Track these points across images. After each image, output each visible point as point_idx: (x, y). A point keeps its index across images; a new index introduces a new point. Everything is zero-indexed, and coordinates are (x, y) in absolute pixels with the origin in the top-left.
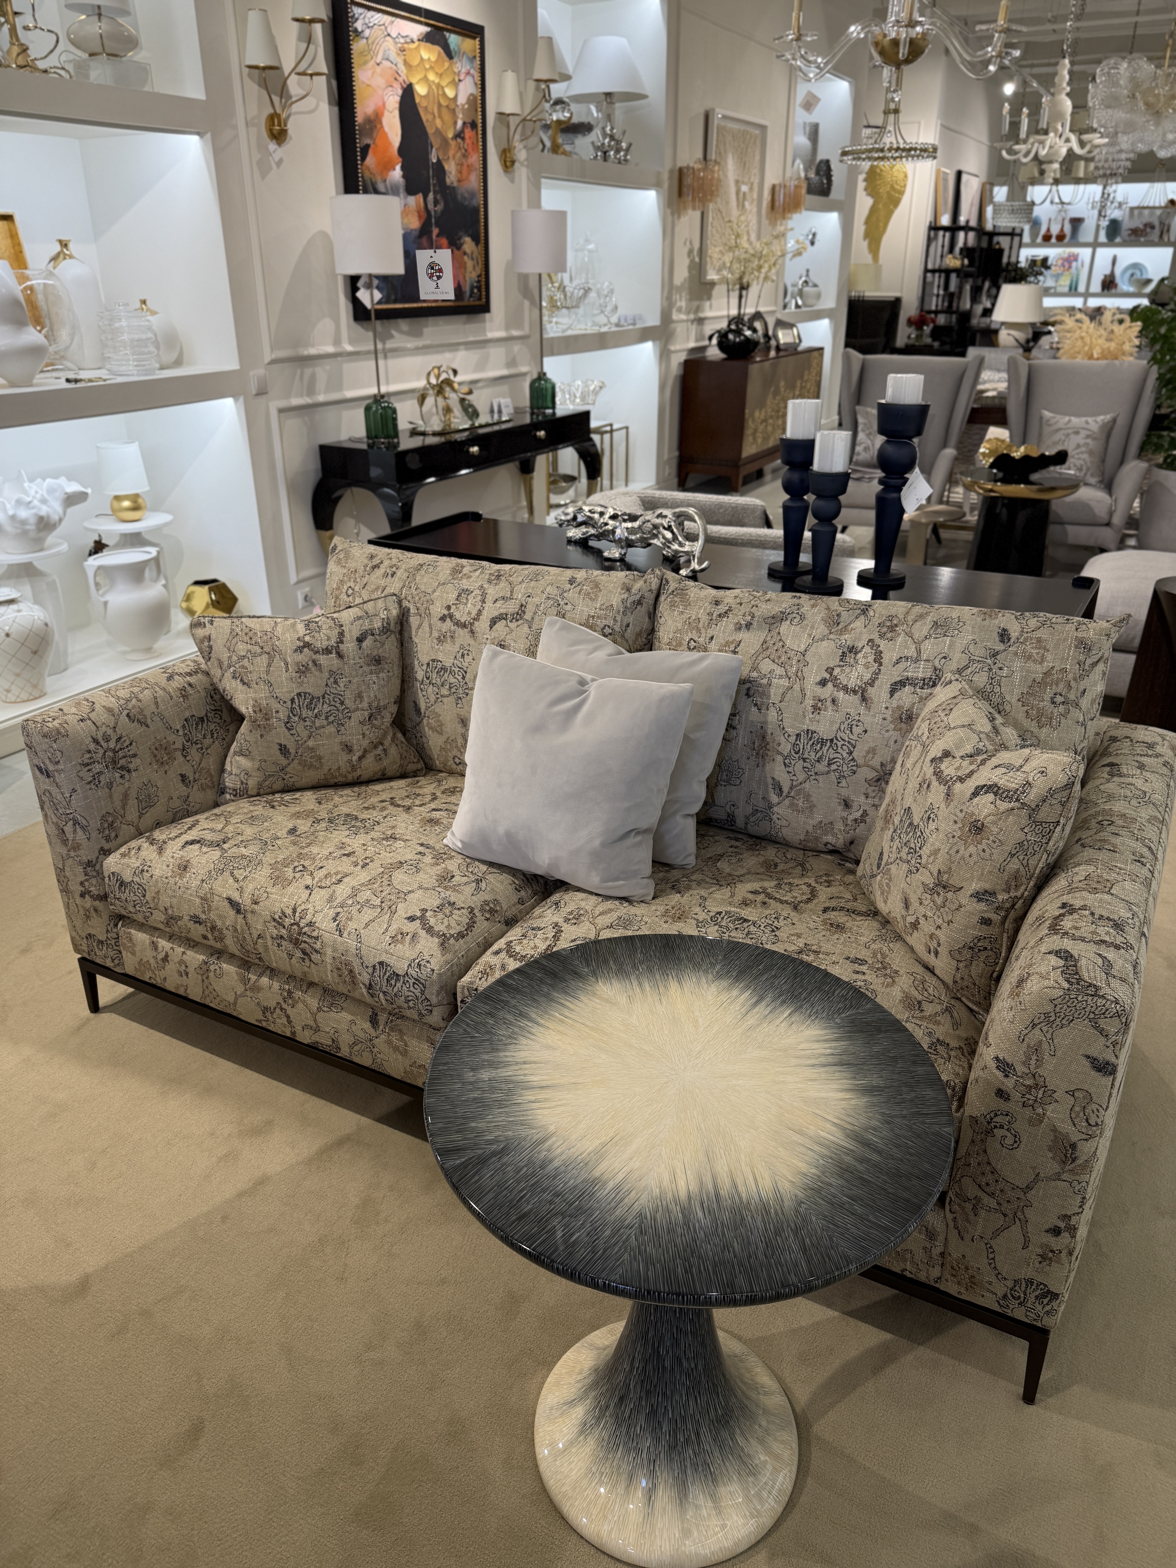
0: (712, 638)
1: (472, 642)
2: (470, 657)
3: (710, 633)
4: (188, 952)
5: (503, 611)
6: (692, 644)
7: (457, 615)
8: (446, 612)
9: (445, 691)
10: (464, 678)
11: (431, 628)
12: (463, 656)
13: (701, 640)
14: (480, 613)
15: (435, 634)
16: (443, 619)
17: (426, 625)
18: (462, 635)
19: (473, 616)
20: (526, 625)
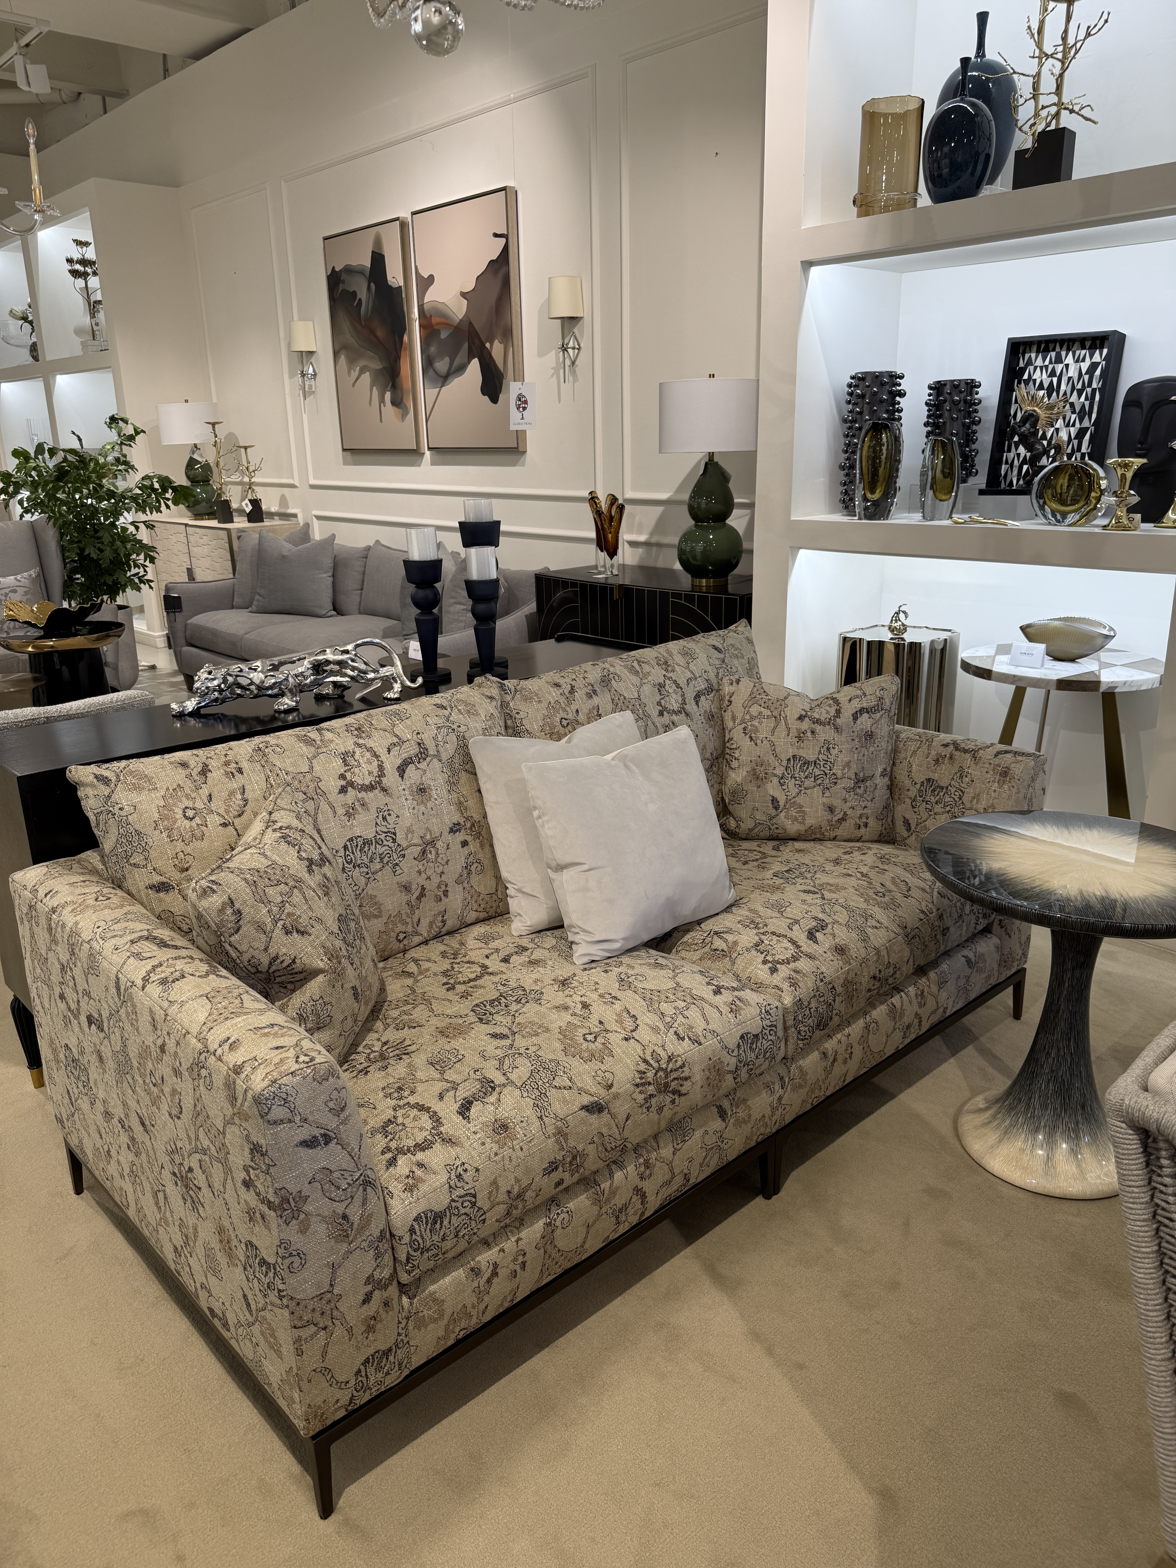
0: (577, 711)
1: (387, 800)
2: (393, 816)
3: (574, 707)
4: (523, 1234)
5: (405, 756)
6: (565, 722)
7: (358, 780)
8: (343, 783)
9: (377, 866)
10: (394, 841)
11: (332, 807)
12: (384, 818)
13: (570, 716)
14: (381, 767)
15: (341, 811)
16: (343, 790)
17: (324, 806)
18: (374, 798)
19: (375, 774)
20: (435, 760)
